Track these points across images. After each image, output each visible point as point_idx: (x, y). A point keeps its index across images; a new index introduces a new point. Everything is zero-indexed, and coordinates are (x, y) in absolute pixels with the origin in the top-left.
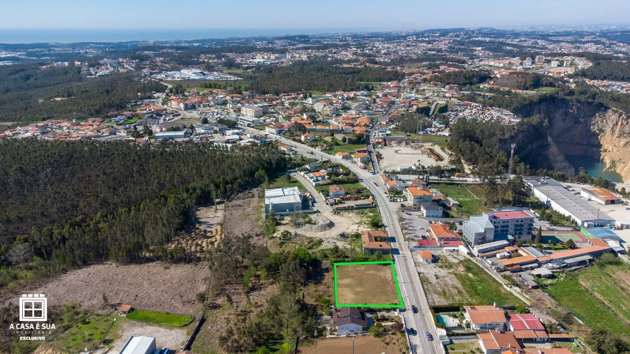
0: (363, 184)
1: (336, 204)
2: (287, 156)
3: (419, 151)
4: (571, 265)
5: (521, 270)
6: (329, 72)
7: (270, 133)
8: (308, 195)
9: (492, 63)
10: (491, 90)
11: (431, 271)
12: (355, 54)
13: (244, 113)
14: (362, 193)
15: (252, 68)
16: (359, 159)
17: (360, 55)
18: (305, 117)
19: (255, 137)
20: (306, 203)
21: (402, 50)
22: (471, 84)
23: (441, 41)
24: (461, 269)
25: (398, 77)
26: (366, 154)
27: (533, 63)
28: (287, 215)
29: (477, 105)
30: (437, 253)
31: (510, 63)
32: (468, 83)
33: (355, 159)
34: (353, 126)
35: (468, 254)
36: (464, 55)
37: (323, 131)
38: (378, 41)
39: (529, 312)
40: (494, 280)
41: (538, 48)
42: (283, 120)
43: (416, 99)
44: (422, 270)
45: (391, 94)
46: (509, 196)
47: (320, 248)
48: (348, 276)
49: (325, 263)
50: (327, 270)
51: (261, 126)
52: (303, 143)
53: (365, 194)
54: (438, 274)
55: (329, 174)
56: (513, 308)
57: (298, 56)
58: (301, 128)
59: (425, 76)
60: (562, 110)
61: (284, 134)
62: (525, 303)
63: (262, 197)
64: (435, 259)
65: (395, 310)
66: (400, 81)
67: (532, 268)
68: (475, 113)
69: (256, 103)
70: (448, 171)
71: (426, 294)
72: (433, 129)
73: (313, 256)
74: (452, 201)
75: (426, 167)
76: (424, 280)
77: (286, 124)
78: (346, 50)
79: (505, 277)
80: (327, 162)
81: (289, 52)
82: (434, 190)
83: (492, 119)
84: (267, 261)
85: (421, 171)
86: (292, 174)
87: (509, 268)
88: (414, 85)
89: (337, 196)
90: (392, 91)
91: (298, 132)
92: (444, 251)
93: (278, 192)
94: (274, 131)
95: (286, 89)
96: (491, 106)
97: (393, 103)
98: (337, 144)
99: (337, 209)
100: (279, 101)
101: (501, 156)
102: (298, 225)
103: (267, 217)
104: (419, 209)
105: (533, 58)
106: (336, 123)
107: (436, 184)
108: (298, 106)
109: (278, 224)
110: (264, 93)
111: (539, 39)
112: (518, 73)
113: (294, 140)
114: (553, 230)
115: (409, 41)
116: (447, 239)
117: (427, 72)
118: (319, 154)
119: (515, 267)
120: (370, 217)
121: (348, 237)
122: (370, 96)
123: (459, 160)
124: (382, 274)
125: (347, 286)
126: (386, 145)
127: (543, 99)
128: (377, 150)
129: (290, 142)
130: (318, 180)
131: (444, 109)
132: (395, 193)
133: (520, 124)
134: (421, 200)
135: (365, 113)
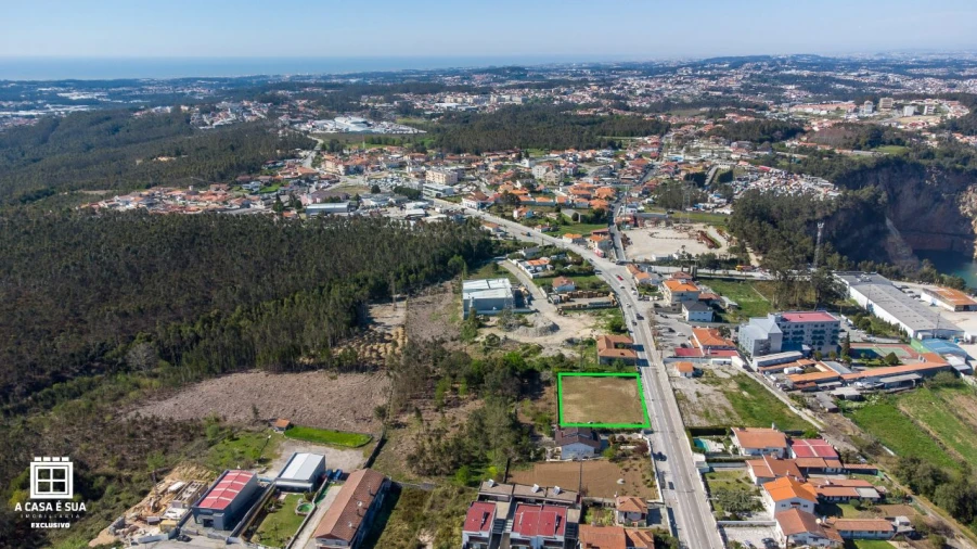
0: (601, 278)
1: (562, 302)
2: (492, 238)
3: (685, 235)
4: (890, 386)
5: (817, 390)
6: (555, 121)
7: (469, 206)
8: (522, 289)
9: (809, 110)
10: (801, 150)
11: (690, 387)
12: (595, 95)
13: (431, 179)
14: (600, 288)
15: (439, 115)
16: (596, 244)
17: (603, 97)
18: (519, 185)
19: (447, 212)
20: (520, 300)
21: (669, 89)
22: (772, 140)
23: (732, 76)
24: (733, 386)
25: (660, 129)
26: (607, 237)
27: (875, 109)
28: (494, 315)
29: (778, 171)
30: (701, 365)
31: (838, 109)
32: (768, 140)
33: (591, 244)
34: (589, 198)
35: (744, 367)
36: (766, 98)
37: (545, 205)
38: (633, 76)
39: (821, 438)
40: (777, 400)
41: (888, 87)
42: (487, 190)
43: (686, 162)
44: (678, 385)
45: (647, 154)
46: (811, 296)
47: (538, 357)
48: (577, 392)
49: (546, 375)
50: (548, 383)
51: (457, 198)
52: (515, 221)
53: (603, 290)
54: (700, 391)
55: (553, 263)
56: (799, 434)
57: (507, 97)
58: (514, 201)
59: (702, 129)
60: (913, 181)
61: (489, 208)
62: (816, 428)
63: (458, 291)
64: (697, 374)
65: (638, 431)
66: (662, 135)
67: (833, 388)
68: (775, 183)
69: (447, 165)
70: (726, 262)
71: (682, 414)
72: (708, 205)
73: (529, 365)
74: (727, 301)
75: (694, 255)
76: (680, 398)
77: (491, 195)
78: (583, 90)
79: (792, 397)
80: (550, 246)
81: (495, 92)
82: (703, 287)
83: (800, 191)
84: (466, 369)
85: (686, 261)
86: (499, 263)
87: (800, 386)
88: (683, 141)
89: (564, 291)
90: (650, 150)
91: (508, 207)
92: (711, 364)
93: (481, 284)
94: (474, 204)
95: (490, 146)
96: (800, 173)
97: (651, 167)
98: (565, 223)
99: (563, 308)
100: (481, 163)
101: (806, 242)
102: (510, 328)
103: (466, 317)
104: (680, 311)
105: (876, 102)
106: (564, 195)
107: (708, 280)
108: (509, 171)
109: (481, 326)
110: (459, 151)
111: (890, 72)
112: (847, 125)
113: (503, 216)
114: (870, 342)
115: (680, 76)
116: (716, 348)
117: (705, 122)
118: (539, 236)
119: (808, 385)
120: (609, 319)
121: (577, 344)
122: (616, 156)
123: (743, 246)
124: (623, 389)
125: (575, 402)
126: (636, 225)
127: (882, 164)
128: (623, 232)
129: (498, 220)
130: (536, 271)
131: (727, 177)
132: (647, 289)
133: (843, 199)
134: (682, 298)
135: (609, 181)
